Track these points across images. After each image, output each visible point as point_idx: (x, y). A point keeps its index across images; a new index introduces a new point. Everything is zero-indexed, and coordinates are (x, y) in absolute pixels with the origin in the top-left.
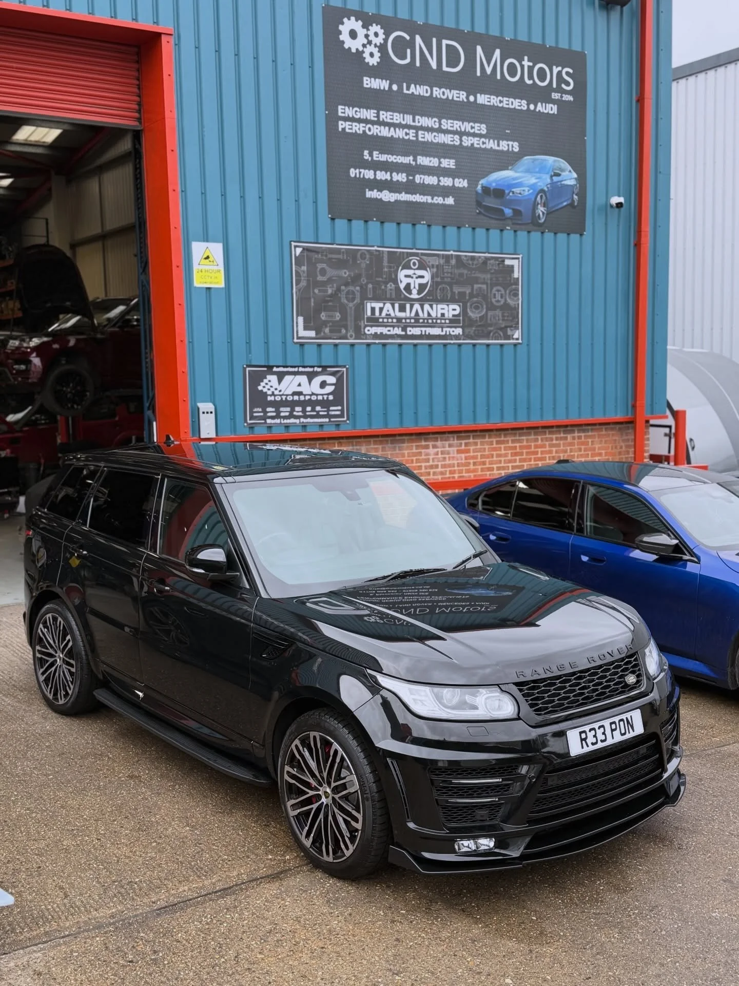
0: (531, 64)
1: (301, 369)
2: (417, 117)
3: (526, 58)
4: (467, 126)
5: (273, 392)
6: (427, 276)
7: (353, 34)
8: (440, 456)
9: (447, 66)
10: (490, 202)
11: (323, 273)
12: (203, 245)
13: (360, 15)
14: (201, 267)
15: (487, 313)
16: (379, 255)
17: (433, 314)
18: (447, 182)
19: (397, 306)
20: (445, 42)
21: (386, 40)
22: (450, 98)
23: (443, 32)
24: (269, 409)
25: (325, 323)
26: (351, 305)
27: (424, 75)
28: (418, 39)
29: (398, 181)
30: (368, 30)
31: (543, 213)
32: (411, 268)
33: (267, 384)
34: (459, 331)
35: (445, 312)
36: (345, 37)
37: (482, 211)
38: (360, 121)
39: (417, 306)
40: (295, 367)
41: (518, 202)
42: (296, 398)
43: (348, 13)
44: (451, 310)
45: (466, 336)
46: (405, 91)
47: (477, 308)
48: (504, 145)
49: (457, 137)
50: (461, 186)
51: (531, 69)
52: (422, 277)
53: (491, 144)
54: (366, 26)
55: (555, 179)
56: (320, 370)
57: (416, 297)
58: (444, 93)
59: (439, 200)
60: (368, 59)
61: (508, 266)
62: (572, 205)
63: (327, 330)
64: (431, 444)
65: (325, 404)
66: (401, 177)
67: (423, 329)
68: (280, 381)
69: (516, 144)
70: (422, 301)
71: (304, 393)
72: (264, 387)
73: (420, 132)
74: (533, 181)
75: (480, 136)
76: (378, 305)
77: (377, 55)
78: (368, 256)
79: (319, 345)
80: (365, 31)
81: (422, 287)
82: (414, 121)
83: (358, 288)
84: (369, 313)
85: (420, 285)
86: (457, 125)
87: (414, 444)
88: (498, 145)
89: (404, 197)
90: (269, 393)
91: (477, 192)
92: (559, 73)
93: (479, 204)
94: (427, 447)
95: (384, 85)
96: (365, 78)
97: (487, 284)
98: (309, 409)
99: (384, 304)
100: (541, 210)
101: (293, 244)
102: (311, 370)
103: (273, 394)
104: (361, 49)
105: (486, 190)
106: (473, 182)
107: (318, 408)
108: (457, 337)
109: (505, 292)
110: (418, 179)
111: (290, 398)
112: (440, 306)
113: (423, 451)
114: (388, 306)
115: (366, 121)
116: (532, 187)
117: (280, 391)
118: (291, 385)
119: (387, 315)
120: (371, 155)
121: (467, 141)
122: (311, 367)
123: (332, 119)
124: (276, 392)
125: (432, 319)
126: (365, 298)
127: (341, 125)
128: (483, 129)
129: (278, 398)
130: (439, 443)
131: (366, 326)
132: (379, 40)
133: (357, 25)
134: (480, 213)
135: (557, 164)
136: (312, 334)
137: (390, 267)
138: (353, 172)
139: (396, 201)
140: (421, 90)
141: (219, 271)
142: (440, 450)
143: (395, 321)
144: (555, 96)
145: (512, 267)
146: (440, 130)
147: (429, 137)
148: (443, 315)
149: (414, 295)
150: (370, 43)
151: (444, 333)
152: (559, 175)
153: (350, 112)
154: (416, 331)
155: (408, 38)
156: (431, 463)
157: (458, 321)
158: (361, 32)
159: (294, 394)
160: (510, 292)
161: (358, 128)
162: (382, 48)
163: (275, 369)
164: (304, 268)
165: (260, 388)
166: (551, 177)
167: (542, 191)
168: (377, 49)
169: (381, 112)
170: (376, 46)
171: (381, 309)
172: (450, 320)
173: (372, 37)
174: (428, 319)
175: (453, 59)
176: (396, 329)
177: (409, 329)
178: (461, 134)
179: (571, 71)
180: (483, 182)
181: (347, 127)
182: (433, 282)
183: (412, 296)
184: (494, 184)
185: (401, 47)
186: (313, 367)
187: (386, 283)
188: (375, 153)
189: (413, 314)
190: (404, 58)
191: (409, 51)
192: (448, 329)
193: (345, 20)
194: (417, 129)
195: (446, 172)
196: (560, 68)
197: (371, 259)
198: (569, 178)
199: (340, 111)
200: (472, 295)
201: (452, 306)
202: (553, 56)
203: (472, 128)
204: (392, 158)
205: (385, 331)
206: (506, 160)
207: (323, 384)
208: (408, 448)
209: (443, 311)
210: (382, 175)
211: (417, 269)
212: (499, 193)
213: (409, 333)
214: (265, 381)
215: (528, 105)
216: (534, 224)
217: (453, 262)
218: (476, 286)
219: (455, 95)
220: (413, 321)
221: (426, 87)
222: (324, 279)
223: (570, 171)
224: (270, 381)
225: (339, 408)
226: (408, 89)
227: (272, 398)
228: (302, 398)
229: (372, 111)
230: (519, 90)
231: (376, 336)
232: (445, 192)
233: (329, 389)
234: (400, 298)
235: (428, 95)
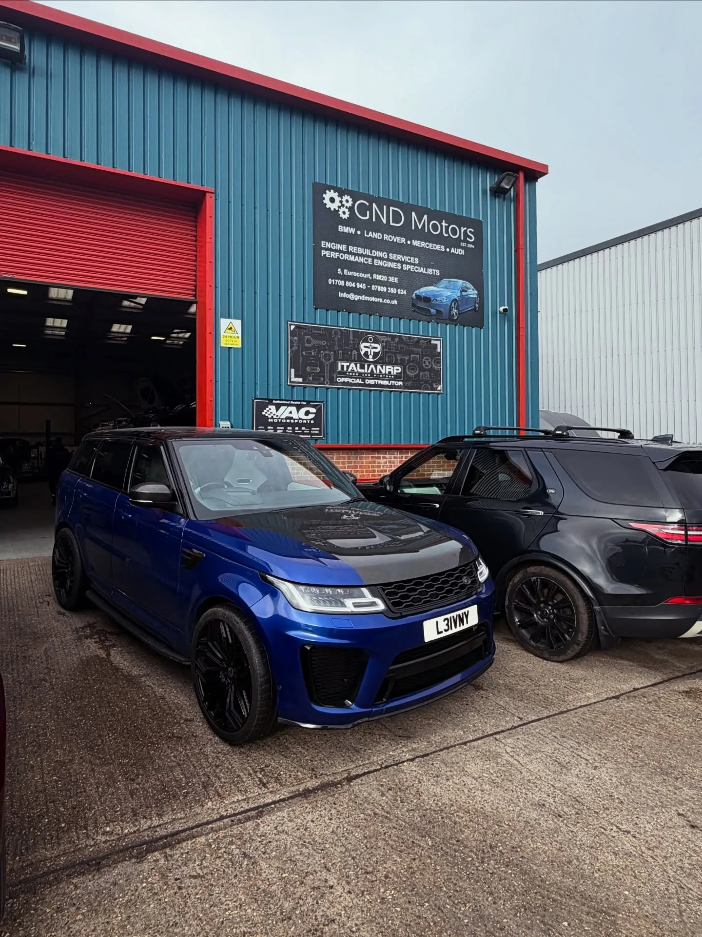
0: (447, 225)
1: (292, 402)
2: (373, 251)
3: (444, 221)
4: (406, 258)
5: (272, 417)
6: (379, 348)
7: (332, 200)
8: (388, 464)
9: (393, 222)
10: (421, 305)
11: (309, 341)
12: (229, 321)
13: (336, 189)
14: (225, 334)
15: (419, 372)
16: (347, 333)
17: (383, 372)
18: (393, 290)
19: (358, 365)
20: (391, 208)
21: (353, 205)
22: (395, 241)
23: (390, 203)
24: (269, 428)
25: (310, 374)
26: (327, 363)
27: (377, 226)
28: (374, 205)
29: (360, 288)
30: (342, 198)
31: (456, 314)
32: (368, 342)
33: (268, 411)
34: (400, 383)
35: (391, 370)
36: (327, 201)
37: (416, 310)
38: (335, 251)
39: (372, 366)
40: (288, 401)
41: (440, 306)
42: (288, 421)
43: (330, 188)
44: (396, 370)
45: (405, 387)
46: (365, 235)
47: (412, 369)
48: (430, 271)
49: (399, 264)
50: (402, 293)
51: (447, 228)
52: (376, 348)
53: (422, 270)
54: (341, 196)
55: (464, 293)
56: (305, 403)
57: (372, 360)
58: (391, 238)
59: (388, 301)
60: (342, 215)
61: (433, 344)
62: (475, 309)
63: (311, 378)
64: (382, 456)
65: (308, 426)
66: (363, 286)
67: (376, 381)
68: (277, 410)
69: (438, 271)
70: (376, 363)
71: (294, 418)
72: (266, 413)
73: (375, 260)
74: (449, 293)
75: (415, 265)
76: (345, 364)
77: (347, 213)
78: (339, 333)
79: (305, 387)
80: (340, 199)
81: (376, 355)
82: (371, 253)
83: (332, 353)
84: (340, 369)
85: (374, 353)
86: (399, 257)
87: (370, 456)
88: (426, 271)
89: (364, 298)
90: (270, 417)
91: (412, 298)
92: (465, 232)
93: (414, 305)
94: (379, 458)
95: (352, 231)
96: (339, 226)
97: (419, 355)
98: (297, 428)
99: (350, 364)
100: (455, 311)
101: (289, 323)
102: (299, 403)
103: (272, 418)
104: (337, 209)
105: (418, 297)
106: (410, 292)
107: (303, 428)
108: (399, 387)
109: (432, 360)
110: (374, 287)
111: (284, 421)
112: (388, 367)
113: (376, 460)
114: (353, 365)
115: (340, 251)
116: (447, 297)
117: (277, 416)
118: (285, 412)
119: (352, 370)
120: (343, 272)
121: (406, 267)
122: (298, 401)
123: (317, 249)
124: (275, 417)
125: (383, 375)
126: (337, 359)
127: (323, 252)
128: (417, 261)
129: (276, 421)
130: (387, 456)
131: (337, 377)
132: (350, 204)
133: (335, 195)
134: (414, 311)
135: (464, 285)
136: (300, 380)
137: (353, 340)
138: (330, 281)
139: (359, 300)
140: (377, 236)
141: (238, 337)
142: (388, 460)
143: (357, 374)
144: (463, 244)
145: (436, 345)
146: (388, 260)
147: (381, 263)
148: (390, 372)
149: (371, 359)
150: (343, 206)
151: (390, 384)
152: (466, 291)
153: (329, 245)
154: (372, 382)
155: (368, 204)
156: (382, 468)
157: (400, 377)
158: (337, 199)
159: (287, 418)
160: (435, 361)
161: (334, 255)
162: (351, 209)
163: (274, 402)
164: (296, 338)
165: (263, 413)
166: (461, 292)
167: (455, 300)
168: (347, 210)
169: (350, 247)
170: (347, 207)
171: (348, 367)
172: (394, 376)
173: (344, 203)
174: (379, 375)
175: (397, 218)
176: (358, 380)
177: (366, 380)
178: (402, 263)
179: (473, 231)
180: (417, 292)
181: (327, 254)
182: (383, 352)
183: (369, 360)
184: (424, 294)
185: (363, 209)
186: (301, 401)
187: (352, 351)
188: (345, 271)
189: (369, 371)
190: (366, 216)
191: (368, 212)
192: (393, 382)
193: (327, 191)
194: (373, 258)
195: (392, 285)
196: (465, 229)
197: (341, 336)
198: (473, 293)
199: (322, 244)
200: (409, 361)
201: (396, 368)
202: (461, 221)
203: (409, 259)
204: (356, 274)
205: (350, 380)
206: (433, 281)
207: (307, 413)
208: (366, 458)
209: (390, 370)
210: (349, 284)
211: (373, 343)
212: (427, 300)
213: (366, 383)
214: (267, 409)
215: (445, 248)
216: (451, 320)
217: (397, 340)
218: (412, 356)
219: (398, 240)
220: (369, 375)
221: (379, 234)
222: (310, 345)
223: (473, 290)
224: (270, 409)
225: (318, 429)
226: (368, 234)
227: (272, 420)
228: (292, 421)
229: (344, 246)
230: (439, 239)
231: (344, 383)
232: (392, 297)
233: (311, 416)
234: (361, 360)
235: (381, 238)
